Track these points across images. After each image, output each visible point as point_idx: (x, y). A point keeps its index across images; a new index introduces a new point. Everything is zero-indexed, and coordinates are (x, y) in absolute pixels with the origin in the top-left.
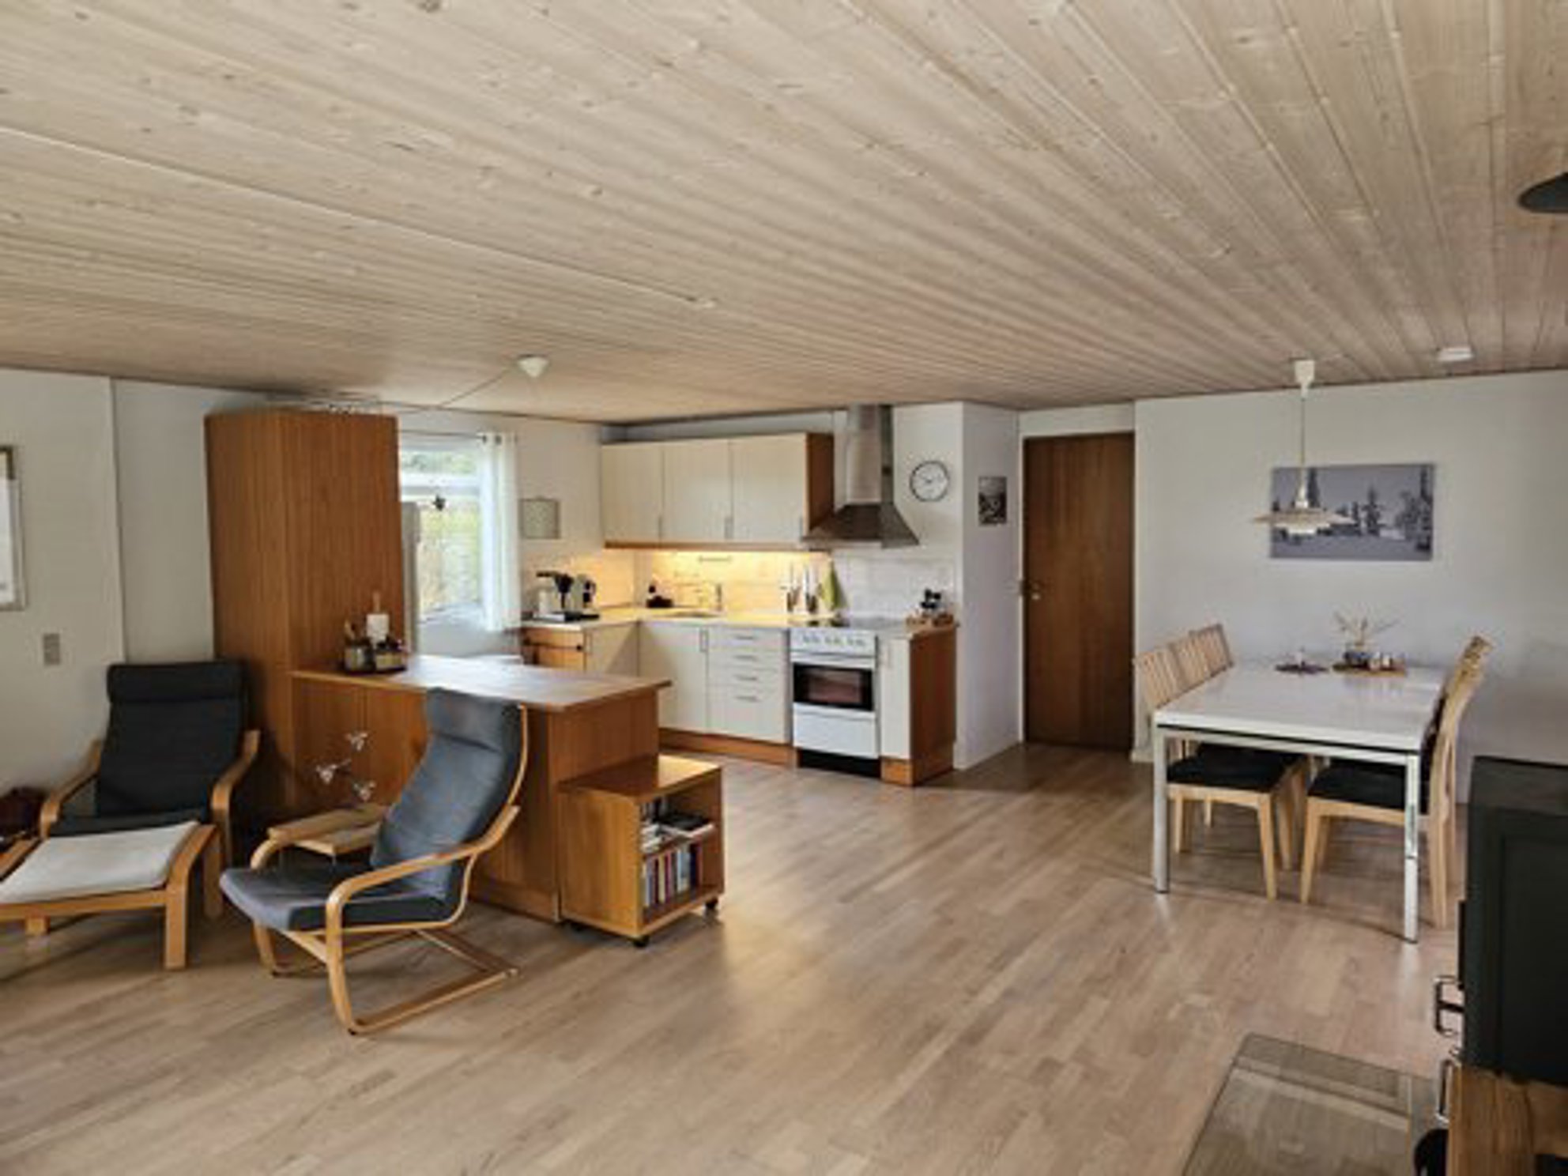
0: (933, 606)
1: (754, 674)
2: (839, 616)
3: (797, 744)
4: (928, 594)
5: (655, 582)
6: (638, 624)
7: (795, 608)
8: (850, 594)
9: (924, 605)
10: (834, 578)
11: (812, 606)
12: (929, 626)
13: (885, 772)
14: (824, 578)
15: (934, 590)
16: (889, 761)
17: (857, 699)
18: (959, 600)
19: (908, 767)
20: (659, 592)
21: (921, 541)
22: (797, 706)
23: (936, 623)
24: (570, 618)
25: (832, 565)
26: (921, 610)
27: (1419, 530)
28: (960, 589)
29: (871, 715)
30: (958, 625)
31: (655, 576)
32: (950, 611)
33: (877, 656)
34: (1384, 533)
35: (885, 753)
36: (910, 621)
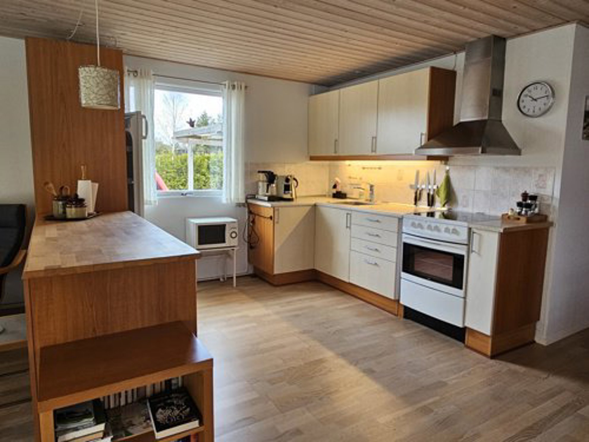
0: (529, 206)
1: (377, 247)
2: (449, 210)
3: (402, 302)
4: (525, 196)
5: (337, 182)
6: (315, 205)
7: (419, 203)
8: (460, 195)
9: (519, 204)
10: (448, 181)
11: (431, 202)
12: (523, 222)
13: (468, 338)
14: (441, 180)
15: (531, 193)
16: (473, 332)
17: (449, 277)
18: (556, 203)
19: (490, 341)
20: (339, 189)
21: (523, 151)
22: (404, 275)
23: (529, 221)
24: (271, 199)
25: (447, 172)
26: (518, 210)
28: (557, 194)
29: (460, 292)
30: (552, 224)
31: (337, 179)
32: (545, 212)
33: (469, 245)
35: (468, 324)
36: (505, 218)
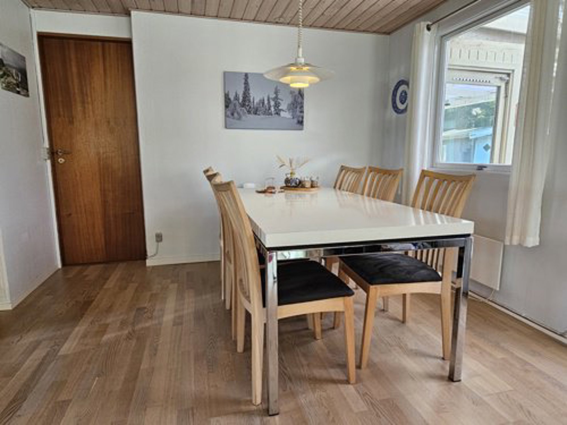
27: (298, 113)
34: (282, 114)
